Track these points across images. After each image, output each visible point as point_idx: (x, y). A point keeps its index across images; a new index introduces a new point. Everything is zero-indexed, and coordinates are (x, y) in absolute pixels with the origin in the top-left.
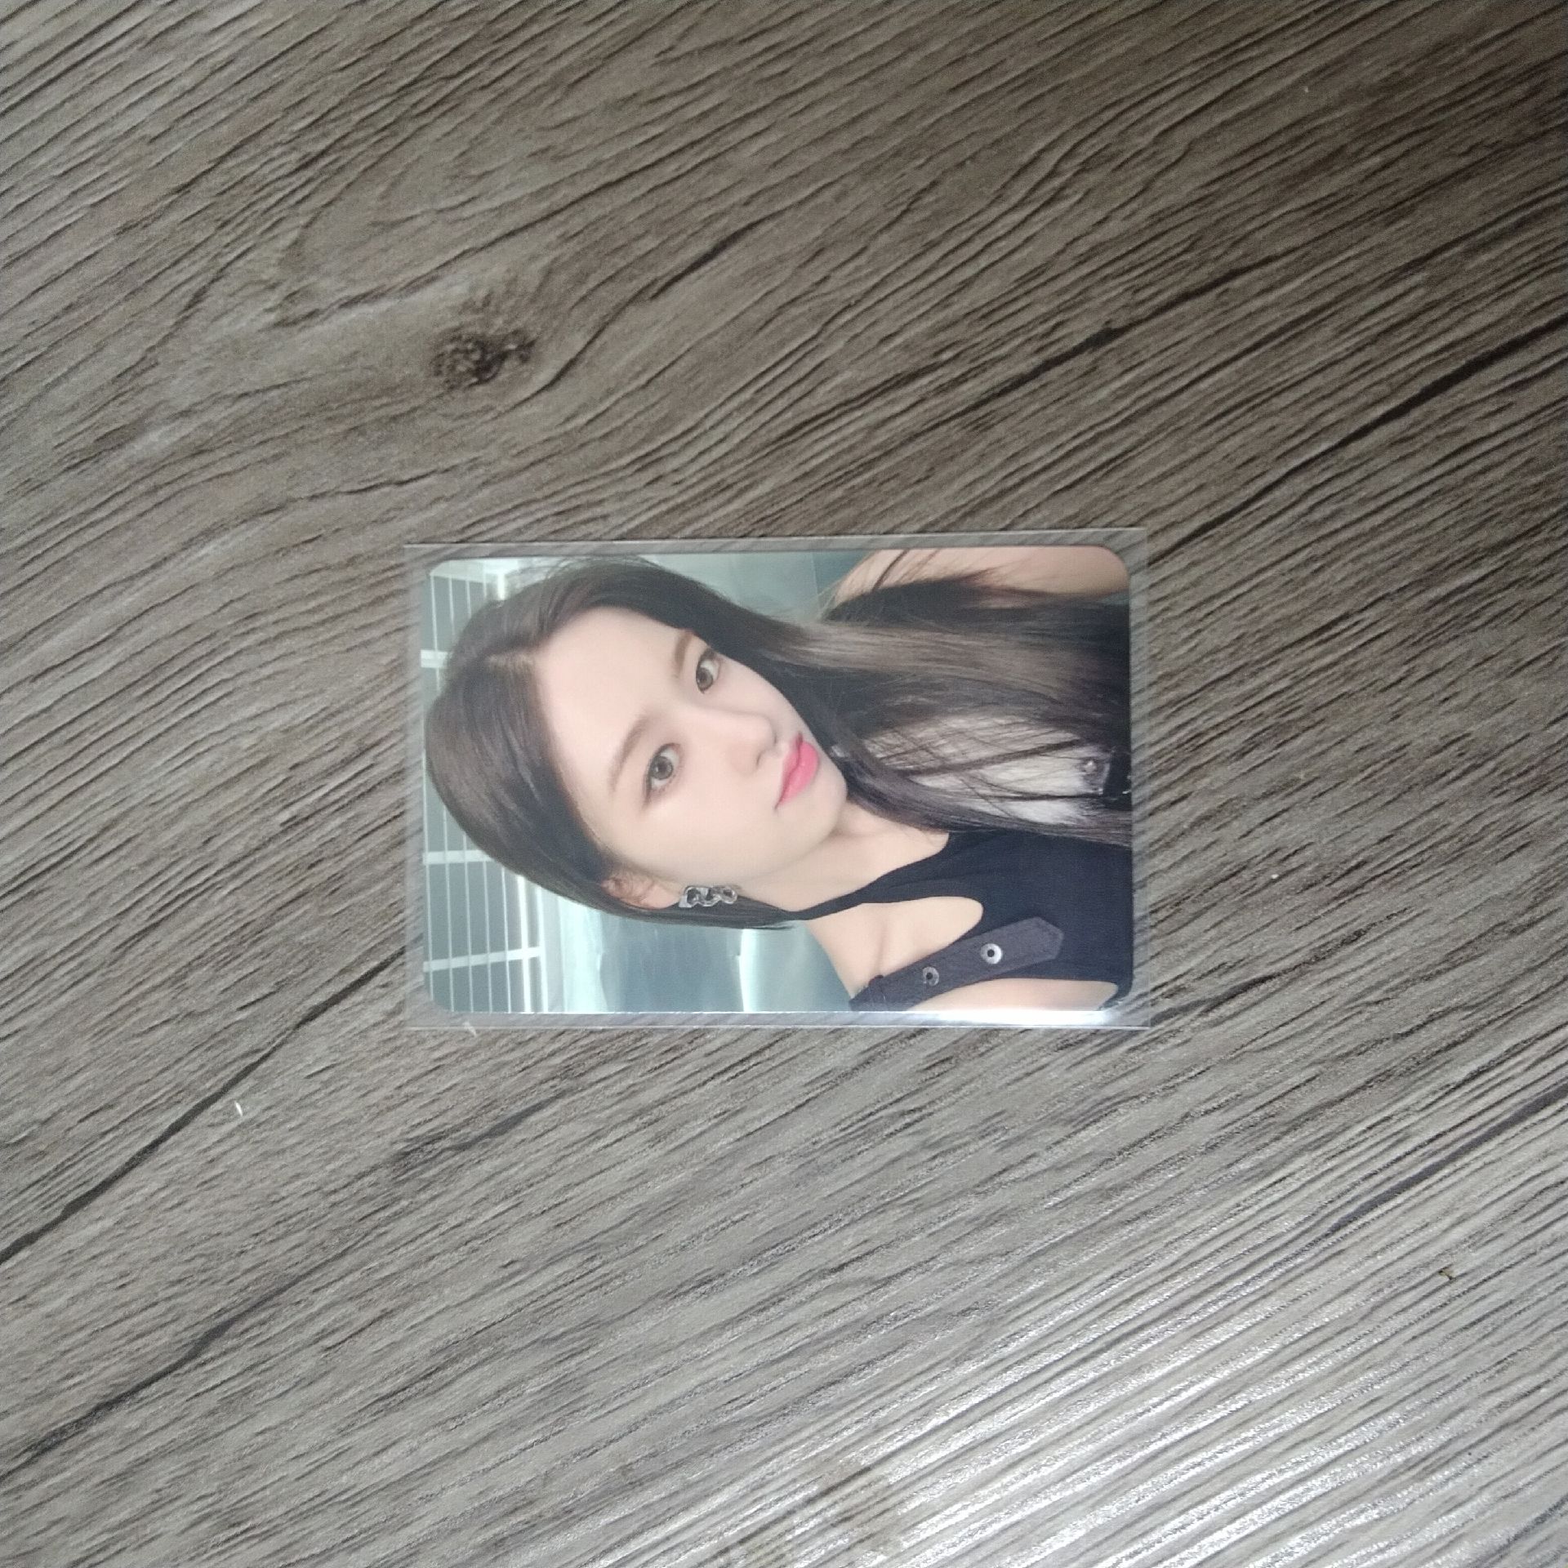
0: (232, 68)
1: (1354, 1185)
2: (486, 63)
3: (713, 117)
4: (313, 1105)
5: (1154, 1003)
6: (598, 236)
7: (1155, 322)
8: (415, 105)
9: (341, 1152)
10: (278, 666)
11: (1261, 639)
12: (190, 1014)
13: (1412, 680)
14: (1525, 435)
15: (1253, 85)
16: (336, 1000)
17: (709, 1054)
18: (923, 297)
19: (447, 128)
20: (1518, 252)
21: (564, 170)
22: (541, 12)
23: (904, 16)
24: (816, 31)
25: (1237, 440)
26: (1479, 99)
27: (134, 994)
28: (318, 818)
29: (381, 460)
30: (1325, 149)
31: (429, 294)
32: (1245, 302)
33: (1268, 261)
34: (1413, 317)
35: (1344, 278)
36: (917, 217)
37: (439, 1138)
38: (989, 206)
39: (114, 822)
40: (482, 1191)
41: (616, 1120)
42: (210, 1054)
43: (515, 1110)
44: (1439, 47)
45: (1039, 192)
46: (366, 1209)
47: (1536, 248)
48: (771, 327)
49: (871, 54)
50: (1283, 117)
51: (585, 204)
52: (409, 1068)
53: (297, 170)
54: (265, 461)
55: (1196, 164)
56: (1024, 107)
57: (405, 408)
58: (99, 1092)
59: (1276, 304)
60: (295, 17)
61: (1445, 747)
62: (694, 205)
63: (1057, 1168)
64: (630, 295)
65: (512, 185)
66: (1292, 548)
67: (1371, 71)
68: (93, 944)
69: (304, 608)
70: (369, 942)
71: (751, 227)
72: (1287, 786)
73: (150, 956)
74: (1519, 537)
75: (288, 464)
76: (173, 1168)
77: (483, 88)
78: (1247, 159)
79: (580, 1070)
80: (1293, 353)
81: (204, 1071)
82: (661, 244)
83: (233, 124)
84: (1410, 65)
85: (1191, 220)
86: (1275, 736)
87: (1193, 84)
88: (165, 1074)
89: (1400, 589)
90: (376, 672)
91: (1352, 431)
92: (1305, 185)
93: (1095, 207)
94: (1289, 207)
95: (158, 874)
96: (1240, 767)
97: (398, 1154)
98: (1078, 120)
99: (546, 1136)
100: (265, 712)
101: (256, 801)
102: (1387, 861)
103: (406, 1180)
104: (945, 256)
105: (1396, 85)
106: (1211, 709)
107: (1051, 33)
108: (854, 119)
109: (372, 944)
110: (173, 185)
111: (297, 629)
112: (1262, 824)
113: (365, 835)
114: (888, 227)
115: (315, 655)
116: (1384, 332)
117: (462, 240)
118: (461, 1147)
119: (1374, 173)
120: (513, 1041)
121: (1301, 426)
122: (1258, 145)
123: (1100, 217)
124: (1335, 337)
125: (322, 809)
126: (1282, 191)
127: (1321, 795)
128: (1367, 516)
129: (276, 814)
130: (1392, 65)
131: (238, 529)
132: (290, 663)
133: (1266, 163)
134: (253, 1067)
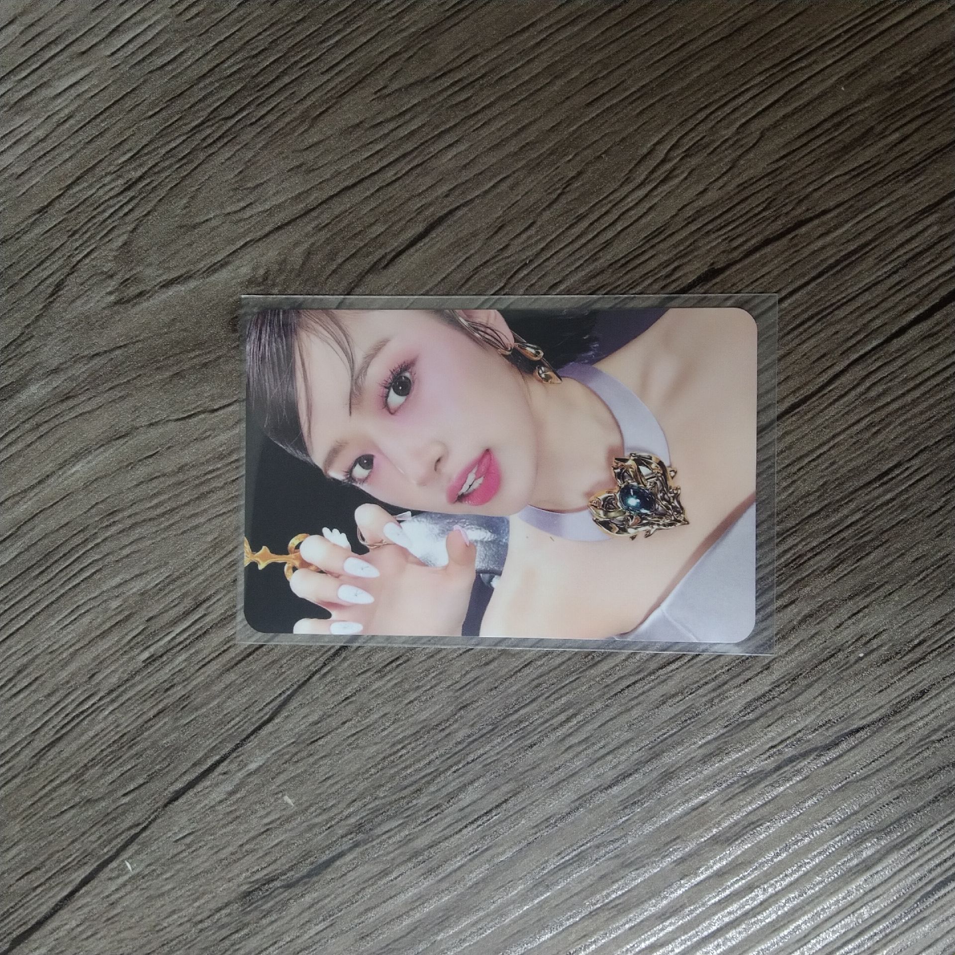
0: (72, 122)
1: (930, 871)
2: (253, 107)
3: (418, 136)
4: (181, 861)
5: (780, 753)
6: (342, 225)
7: (747, 261)
8: (204, 139)
9: (203, 894)
10: (134, 547)
11: (839, 484)
12: (88, 801)
15: (804, 87)
16: (191, 785)
17: (462, 809)
18: (577, 255)
19: (228, 155)
21: (314, 179)
22: (290, 66)
23: (550, 54)
24: (487, 69)
25: (813, 342)
27: (48, 788)
28: (169, 654)
29: (198, 395)
30: (859, 130)
31: (223, 275)
32: (811, 243)
33: (824, 212)
34: (930, 248)
35: (879, 222)
36: (570, 197)
37: (272, 880)
38: (621, 186)
39: (25, 667)
40: (306, 916)
41: (398, 861)
42: (105, 829)
43: (324, 858)
44: (935, 52)
45: (656, 175)
46: (225, 932)
48: (470, 283)
49: (527, 82)
50: (828, 109)
51: (331, 203)
52: (246, 832)
53: (122, 192)
54: (114, 401)
55: (767, 146)
56: (641, 112)
57: (212, 357)
58: (29, 859)
59: (832, 244)
60: (114, 82)
62: (409, 199)
63: (721, 875)
64: (368, 267)
65: (278, 192)
66: (856, 418)
67: (887, 73)
68: (18, 754)
69: (149, 505)
70: (211, 742)
72: (865, 589)
73: (58, 761)
75: (131, 402)
76: (86, 910)
77: (252, 124)
78: (804, 140)
79: (368, 827)
80: (847, 278)
81: (102, 840)
82: (387, 229)
83: (75, 161)
84: (915, 66)
85: (767, 187)
86: (855, 553)
87: (761, 89)
88: (76, 844)
89: (936, 443)
90: (204, 547)
91: (893, 331)
92: (847, 157)
93: (698, 182)
94: (836, 173)
95: (58, 703)
96: (831, 577)
97: (244, 893)
98: (679, 121)
99: (349, 875)
100: (126, 581)
101: (124, 646)
102: (940, 639)
103: (251, 911)
104: (591, 224)
105: (906, 81)
106: (807, 537)
107: (656, 59)
108: (519, 129)
109: (214, 744)
110: (36, 207)
111: (144, 521)
112: (849, 618)
113: (204, 666)
114: (549, 206)
115: (159, 539)
116: (910, 259)
117: (244, 235)
118: (288, 886)
119: (895, 145)
120: (320, 808)
121: (856, 330)
122: (813, 129)
123: (701, 189)
124: (876, 264)
125: (172, 649)
126: (830, 162)
127: (890, 594)
128: (909, 391)
129: (138, 654)
130: (902, 67)
131: (98, 452)
132: (141, 546)
133: (819, 142)
134: (137, 835)
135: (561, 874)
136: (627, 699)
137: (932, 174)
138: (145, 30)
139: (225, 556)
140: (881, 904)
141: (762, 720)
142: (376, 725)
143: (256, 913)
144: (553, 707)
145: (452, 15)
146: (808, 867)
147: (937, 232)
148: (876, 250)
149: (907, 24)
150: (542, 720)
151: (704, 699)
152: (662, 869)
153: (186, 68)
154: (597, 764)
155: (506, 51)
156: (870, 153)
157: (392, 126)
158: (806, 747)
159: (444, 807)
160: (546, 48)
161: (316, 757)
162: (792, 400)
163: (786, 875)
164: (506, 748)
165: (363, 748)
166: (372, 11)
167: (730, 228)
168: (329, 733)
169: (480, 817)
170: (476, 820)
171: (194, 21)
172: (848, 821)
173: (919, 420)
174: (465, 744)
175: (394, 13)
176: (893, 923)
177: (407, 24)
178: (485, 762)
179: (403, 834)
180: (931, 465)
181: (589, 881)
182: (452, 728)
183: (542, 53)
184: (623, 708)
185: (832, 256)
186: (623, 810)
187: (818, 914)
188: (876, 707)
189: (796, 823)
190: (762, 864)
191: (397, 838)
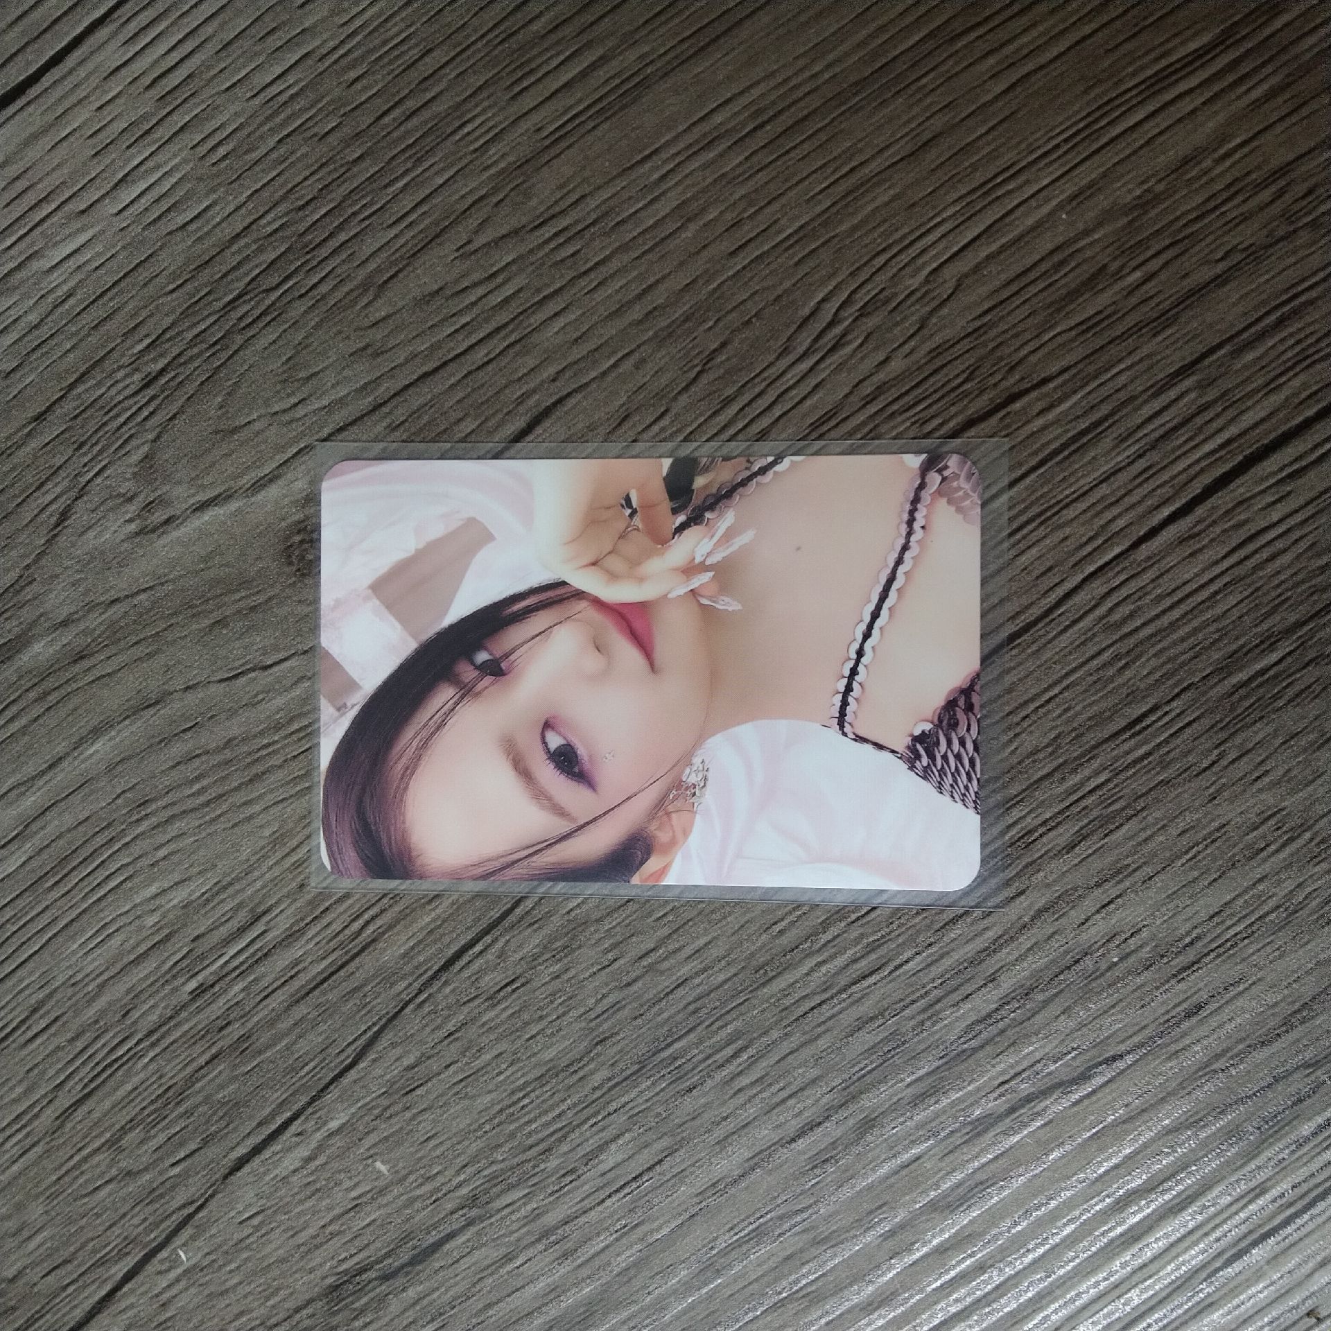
0: (71, 301)
1: (1218, 1240)
2: (302, 273)
3: (513, 304)
4: (248, 1247)
5: (1014, 1090)
6: (422, 422)
8: (241, 318)
9: (278, 1289)
10: (172, 847)
11: (1077, 737)
12: (129, 1173)
13: (1225, 763)
14: (1306, 520)
15: (1013, 217)
16: (257, 1150)
17: (603, 1175)
19: (273, 336)
20: (1282, 348)
21: (384, 364)
22: (346, 220)
23: (680, 188)
24: (599, 212)
25: (1034, 551)
26: (1230, 205)
27: (77, 1158)
28: (222, 984)
29: (246, 647)
30: (1088, 270)
31: (273, 491)
32: (1028, 422)
33: (1045, 381)
34: (1187, 421)
35: (1118, 391)
36: (711, 376)
37: (366, 1270)
38: (777, 359)
39: (41, 1003)
40: (411, 1315)
41: (525, 1242)
42: (151, 1208)
43: (431, 1241)
44: (1186, 161)
45: (823, 341)
47: (1299, 342)
49: (652, 228)
50: (1046, 244)
51: (406, 395)
52: (329, 1209)
53: (141, 389)
54: (140, 659)
55: (967, 298)
56: (800, 261)
57: (261, 598)
58: (57, 1250)
59: (1057, 422)
60: (123, 247)
61: (1262, 823)
62: (507, 386)
63: (942, 1251)
65: (338, 383)
66: (1096, 649)
67: (1125, 191)
68: (36, 1116)
69: (190, 792)
70: (278, 1095)
71: (560, 401)
72: (1118, 872)
73: (88, 1123)
74: (1312, 618)
75: (160, 660)
76: (130, 1313)
77: (301, 296)
78: (1014, 288)
79: (484, 1199)
80: (1077, 466)
81: (147, 1223)
82: (480, 425)
83: (78, 353)
84: (1160, 181)
85: (968, 351)
86: (1101, 827)
87: (956, 223)
88: (114, 1229)
89: (1204, 678)
90: (262, 843)
91: (1142, 533)
92: (1072, 307)
93: (876, 348)
94: (1058, 330)
95: (85, 1048)
96: (1071, 859)
97: (330, 1286)
98: (851, 269)
99: (462, 1262)
100: (164, 891)
101: (166, 973)
102: (1218, 936)
103: (340, 1310)
104: (742, 409)
105: (1148, 202)
106: (1038, 807)
107: (818, 189)
108: (644, 290)
109: (284, 1097)
110: (31, 415)
111: (184, 812)
112: (1098, 912)
113: (266, 997)
114: (686, 388)
115: (204, 834)
116: (1162, 437)
117: (296, 440)
118: (385, 1278)
119: (1137, 287)
120: (422, 1176)
121: (1092, 534)
122: (1024, 273)
123: (882, 359)
124: (1116, 446)
125: (227, 974)
126: (1051, 314)
127: (1150, 879)
128: (1164, 612)
129: (184, 984)
130: (1143, 183)
131: (122, 725)
132: (181, 844)
133: (1033, 290)
134: (190, 1217)
135: (734, 1254)
136: (812, 1025)
137: (1187, 323)
138: (160, 179)
139: (288, 854)
140: (1156, 1285)
141: (988, 1048)
142: (489, 1068)
143: (346, 1313)
144: (714, 1039)
145: (552, 143)
146: (1057, 1239)
147: (1196, 399)
148: (1114, 428)
149: (1147, 126)
150: (701, 1057)
151: (913, 1022)
152: (866, 1245)
153: (214, 227)
154: (776, 1111)
155: (623, 188)
156: (1104, 299)
157: (480, 291)
158: (1048, 1082)
159: (581, 1172)
160: (673, 182)
161: (414, 1111)
162: (1011, 628)
163: (1028, 1251)
164: (657, 1094)
165: (474, 1097)
166: (448, 143)
167: (921, 407)
168: (430, 1079)
169: (628, 1183)
170: (622, 1187)
171: (223, 165)
172: (1106, 1178)
173: (1180, 649)
174: (605, 1089)
175: (477, 145)
176: (1172, 1310)
177: (495, 158)
178: (632, 1113)
179: (529, 1208)
180: (1198, 708)
181: (771, 1263)
182: (587, 1069)
183: (669, 189)
184: (807, 1037)
185: (1056, 438)
186: (812, 1169)
187: (1073, 1300)
188: (1137, 1028)
189: (1038, 1182)
190: (995, 1238)
191: (523, 1212)
